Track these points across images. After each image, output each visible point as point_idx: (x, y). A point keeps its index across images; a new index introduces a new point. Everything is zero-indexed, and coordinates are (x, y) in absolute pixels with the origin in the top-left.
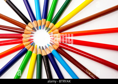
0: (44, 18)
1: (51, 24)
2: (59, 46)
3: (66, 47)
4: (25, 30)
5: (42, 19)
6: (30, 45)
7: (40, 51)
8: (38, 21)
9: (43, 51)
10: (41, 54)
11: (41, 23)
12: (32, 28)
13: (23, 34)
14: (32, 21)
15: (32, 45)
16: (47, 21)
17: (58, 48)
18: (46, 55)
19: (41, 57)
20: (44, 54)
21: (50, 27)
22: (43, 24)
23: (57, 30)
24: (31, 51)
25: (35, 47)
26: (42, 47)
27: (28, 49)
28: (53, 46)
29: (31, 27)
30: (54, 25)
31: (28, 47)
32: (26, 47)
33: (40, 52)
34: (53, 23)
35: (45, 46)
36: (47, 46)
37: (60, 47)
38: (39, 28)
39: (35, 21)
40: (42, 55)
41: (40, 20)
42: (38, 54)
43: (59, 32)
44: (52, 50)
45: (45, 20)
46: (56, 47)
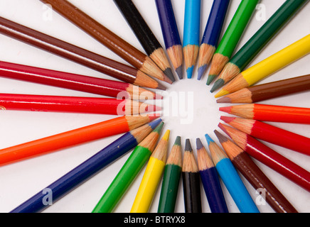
0: (209, 43)
1: (231, 67)
2: (244, 147)
3: (269, 157)
4: (139, 73)
5: (203, 46)
6: (147, 125)
7: (178, 154)
8: (189, 49)
9: (187, 155)
10: (180, 165)
11: (195, 58)
12: (164, 69)
13: (130, 85)
14: (167, 47)
15: (153, 128)
16: (219, 56)
17: (241, 155)
18: (195, 170)
19: (179, 173)
20: (188, 167)
21: (223, 76)
22: (202, 61)
23: (247, 93)
24: (147, 147)
25: (164, 136)
26: (188, 141)
27: (138, 139)
28: (225, 144)
29: (161, 65)
30: (239, 70)
31: (139, 133)
32: (133, 132)
33: (178, 158)
34: (236, 63)
35: (198, 140)
36: (205, 142)
37: (247, 154)
38: (186, 74)
39: (177, 47)
40: (183, 170)
41: (196, 47)
42: (170, 162)
43: (251, 100)
44: (219, 158)
45: (211, 48)
46: (234, 152)
